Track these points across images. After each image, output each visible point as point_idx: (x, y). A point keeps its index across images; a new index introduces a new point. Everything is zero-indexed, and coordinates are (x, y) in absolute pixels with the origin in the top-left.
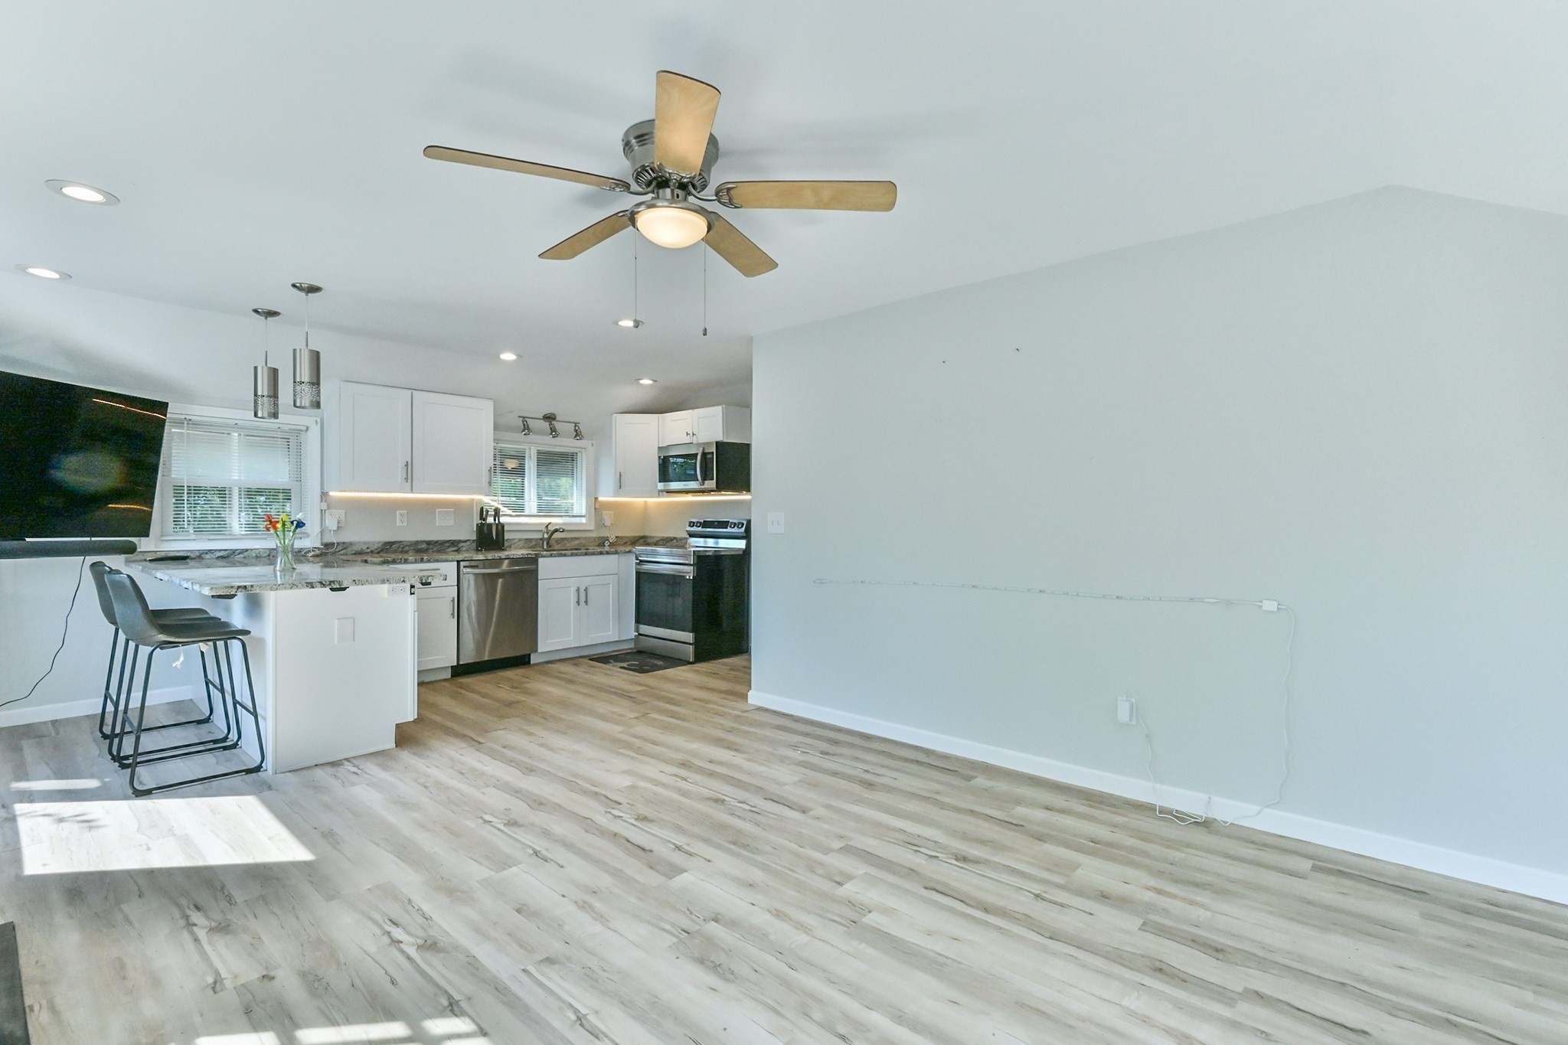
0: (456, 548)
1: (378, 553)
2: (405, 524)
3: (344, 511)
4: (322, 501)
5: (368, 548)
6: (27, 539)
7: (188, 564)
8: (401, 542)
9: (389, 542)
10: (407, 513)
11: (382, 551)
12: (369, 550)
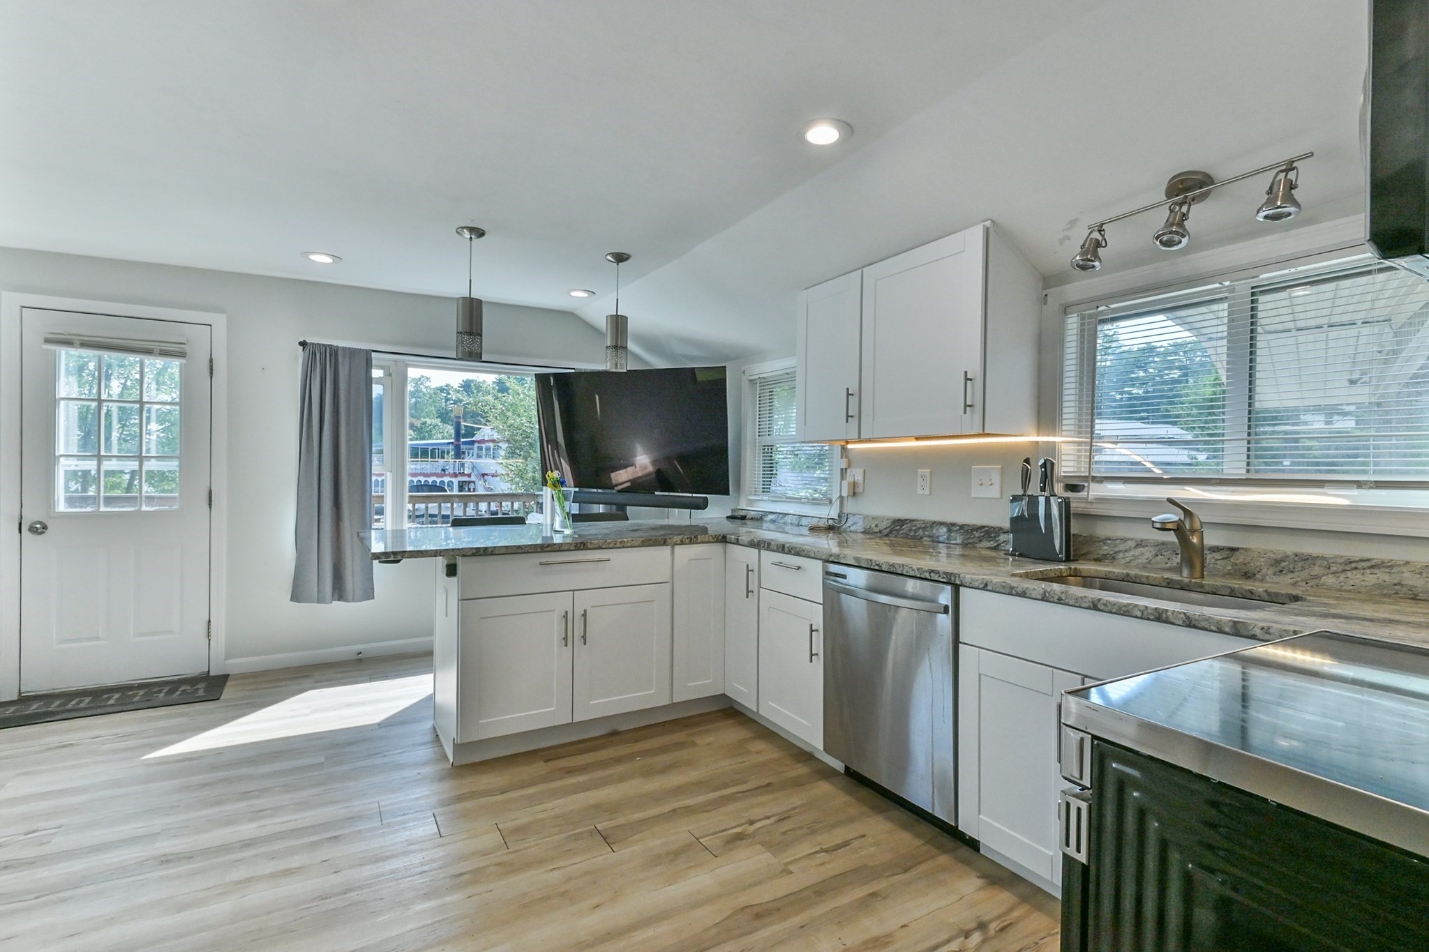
0: (992, 544)
1: (887, 535)
2: (927, 492)
3: (862, 470)
4: (842, 458)
5: (876, 526)
6: (656, 493)
7: (746, 524)
8: (912, 521)
9: (899, 520)
10: (931, 472)
11: (891, 532)
12: (877, 530)
